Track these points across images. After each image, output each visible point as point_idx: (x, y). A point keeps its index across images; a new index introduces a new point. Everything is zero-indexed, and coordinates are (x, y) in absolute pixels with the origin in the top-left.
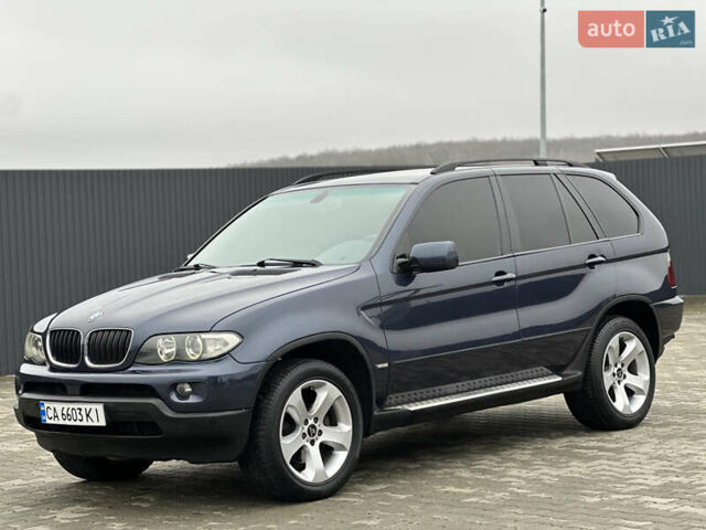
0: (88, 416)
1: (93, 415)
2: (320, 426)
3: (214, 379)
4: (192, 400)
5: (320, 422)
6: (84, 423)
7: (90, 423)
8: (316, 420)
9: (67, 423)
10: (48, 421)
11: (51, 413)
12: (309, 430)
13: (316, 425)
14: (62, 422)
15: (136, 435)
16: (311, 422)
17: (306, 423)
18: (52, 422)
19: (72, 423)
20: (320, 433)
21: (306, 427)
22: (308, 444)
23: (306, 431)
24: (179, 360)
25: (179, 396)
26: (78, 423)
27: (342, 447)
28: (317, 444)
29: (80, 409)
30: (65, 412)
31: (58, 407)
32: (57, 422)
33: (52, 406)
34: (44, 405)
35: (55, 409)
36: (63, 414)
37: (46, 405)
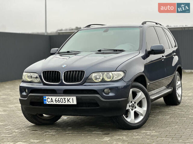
0: (68, 101)
1: (71, 100)
2: (136, 105)
3: (117, 87)
4: (111, 94)
5: (136, 104)
6: (66, 103)
7: (69, 103)
8: (135, 103)
9: (57, 103)
10: (47, 103)
11: (49, 100)
12: (132, 105)
13: (135, 104)
14: (55, 103)
15: (87, 107)
16: (133, 103)
17: (131, 102)
18: (50, 103)
19: (60, 103)
20: (135, 108)
21: (131, 104)
22: (131, 110)
23: (131, 105)
24: (103, 81)
25: (106, 94)
26: (63, 103)
27: (142, 115)
28: (134, 111)
29: (65, 99)
30: (57, 100)
31: (54, 98)
32: (52, 103)
33: (50, 97)
34: (46, 97)
35: (52, 99)
36: (55, 100)
37: (47, 97)
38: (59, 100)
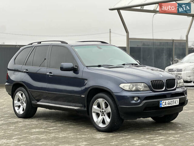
0: (175, 102)
1: (176, 102)
6: (174, 105)
9: (169, 105)
10: (162, 106)
11: (164, 104)
18: (164, 106)
19: (171, 105)
26: (172, 105)
31: (167, 101)
32: (166, 106)
33: (165, 101)
34: (161, 102)
35: (166, 102)
36: (168, 103)
37: (163, 101)
38: (170, 102)
